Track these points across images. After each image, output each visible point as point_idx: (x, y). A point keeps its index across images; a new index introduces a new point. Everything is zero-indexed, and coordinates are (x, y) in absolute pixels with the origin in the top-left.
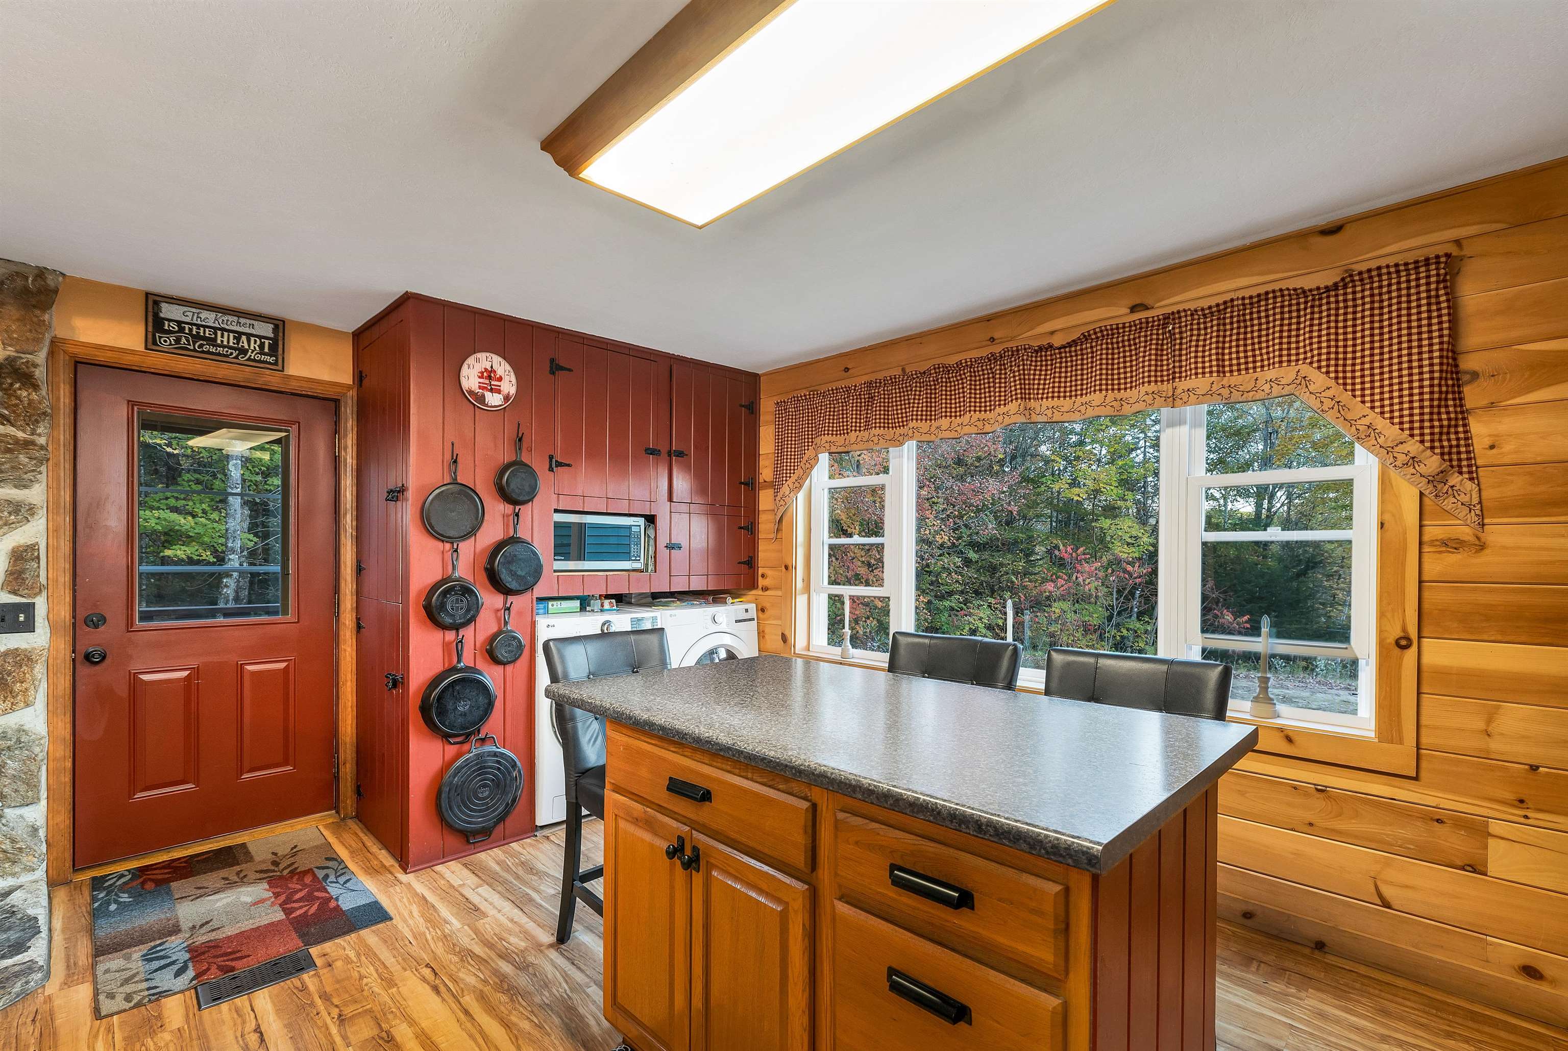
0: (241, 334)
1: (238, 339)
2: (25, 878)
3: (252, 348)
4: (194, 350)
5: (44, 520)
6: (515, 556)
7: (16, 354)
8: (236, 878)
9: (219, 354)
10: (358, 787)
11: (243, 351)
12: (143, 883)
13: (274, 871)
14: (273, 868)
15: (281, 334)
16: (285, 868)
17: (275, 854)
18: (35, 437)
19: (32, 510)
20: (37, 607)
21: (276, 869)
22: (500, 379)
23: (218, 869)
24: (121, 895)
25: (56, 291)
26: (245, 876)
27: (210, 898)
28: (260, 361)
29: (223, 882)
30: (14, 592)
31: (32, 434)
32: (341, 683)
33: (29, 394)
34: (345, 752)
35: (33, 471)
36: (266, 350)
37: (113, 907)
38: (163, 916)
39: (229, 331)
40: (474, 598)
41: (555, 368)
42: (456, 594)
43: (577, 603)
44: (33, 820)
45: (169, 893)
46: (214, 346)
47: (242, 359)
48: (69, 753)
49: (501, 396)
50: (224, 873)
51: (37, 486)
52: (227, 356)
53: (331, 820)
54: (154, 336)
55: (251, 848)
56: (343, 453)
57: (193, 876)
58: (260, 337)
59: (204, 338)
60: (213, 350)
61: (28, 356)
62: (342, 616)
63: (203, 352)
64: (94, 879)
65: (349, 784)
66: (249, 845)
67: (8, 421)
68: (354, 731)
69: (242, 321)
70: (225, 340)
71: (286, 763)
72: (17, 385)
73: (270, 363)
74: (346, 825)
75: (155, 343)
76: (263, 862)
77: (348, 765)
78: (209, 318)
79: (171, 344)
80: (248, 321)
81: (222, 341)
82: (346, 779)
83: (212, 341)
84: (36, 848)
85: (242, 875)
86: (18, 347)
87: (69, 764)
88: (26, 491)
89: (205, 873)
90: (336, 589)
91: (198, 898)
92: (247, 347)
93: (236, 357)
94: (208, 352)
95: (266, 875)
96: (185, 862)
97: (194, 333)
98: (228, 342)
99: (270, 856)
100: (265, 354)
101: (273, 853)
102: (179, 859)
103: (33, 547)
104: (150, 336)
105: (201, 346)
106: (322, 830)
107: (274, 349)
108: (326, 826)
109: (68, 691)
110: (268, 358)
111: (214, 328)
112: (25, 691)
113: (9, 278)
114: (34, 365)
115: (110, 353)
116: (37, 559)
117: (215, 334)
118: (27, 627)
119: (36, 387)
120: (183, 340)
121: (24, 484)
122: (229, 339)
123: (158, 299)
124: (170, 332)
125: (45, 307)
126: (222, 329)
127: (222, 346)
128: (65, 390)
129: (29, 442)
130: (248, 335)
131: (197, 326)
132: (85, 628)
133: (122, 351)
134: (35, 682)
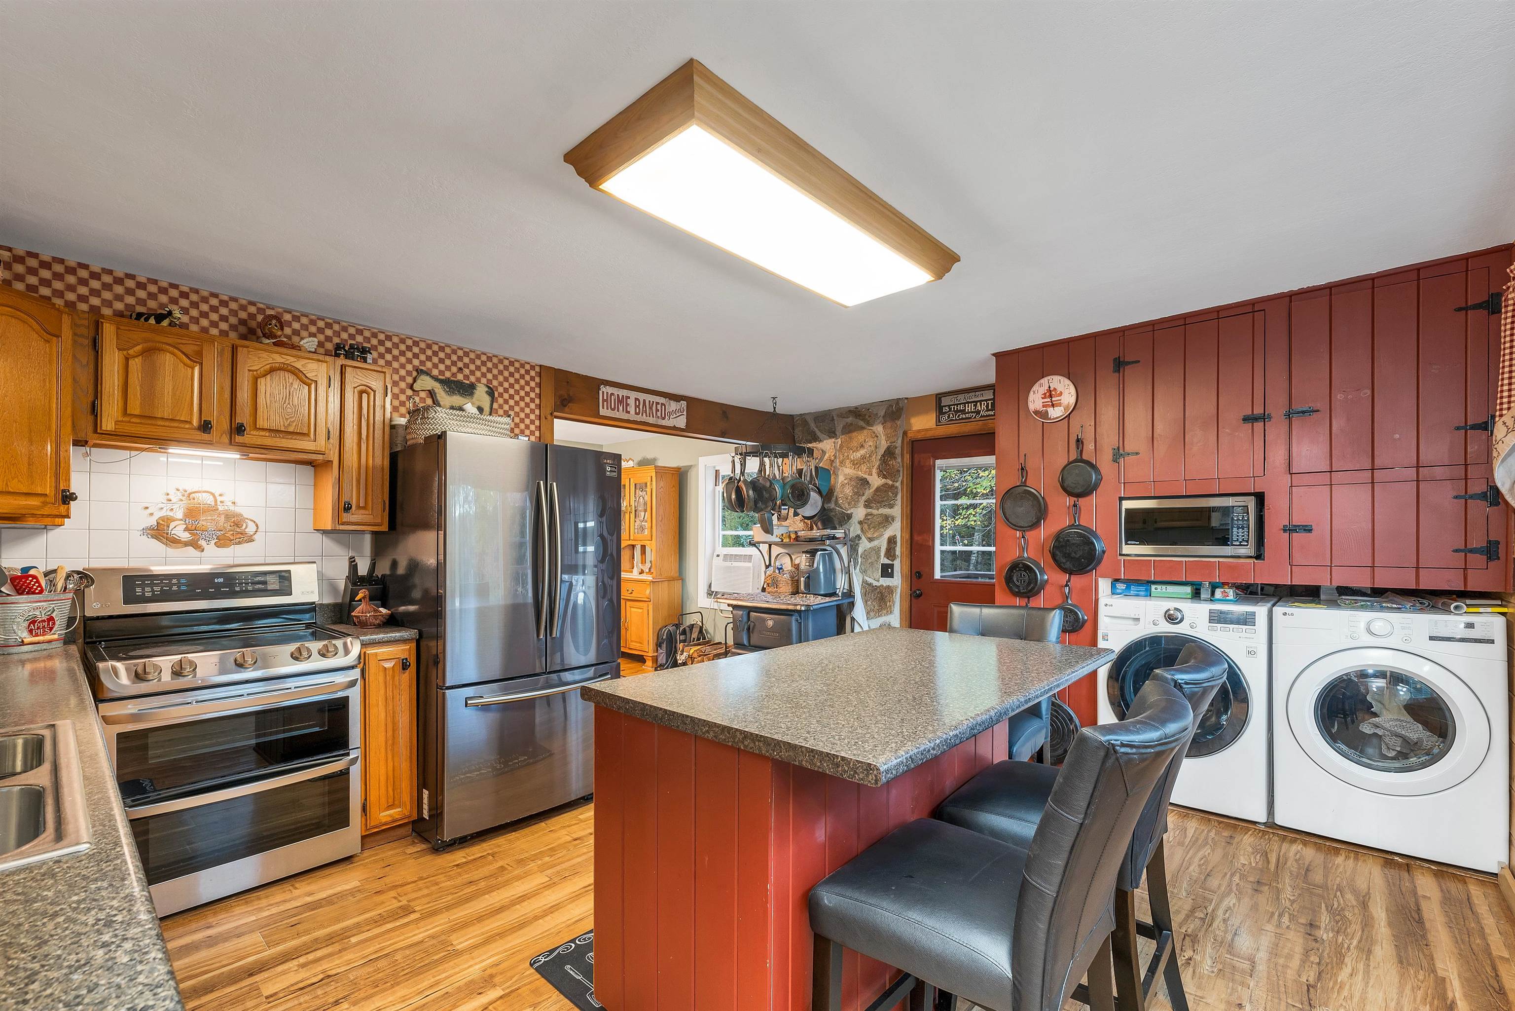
0: (976, 402)
1: (975, 406)
3: (983, 409)
4: (956, 420)
5: (899, 524)
6: (1068, 541)
7: (890, 444)
9: (967, 418)
11: (978, 412)
15: (995, 396)
18: (897, 483)
19: (894, 518)
20: (895, 566)
22: (1061, 394)
25: (902, 409)
28: (987, 416)
30: (888, 559)
31: (894, 481)
33: (894, 462)
35: (895, 499)
36: (990, 407)
39: (971, 402)
40: (1033, 574)
41: (1119, 365)
42: (1020, 570)
43: (1188, 590)
46: (965, 414)
47: (978, 418)
49: (1062, 408)
51: (897, 507)
52: (971, 418)
54: (939, 417)
58: (986, 400)
59: (960, 411)
60: (964, 416)
61: (894, 444)
63: (960, 419)
67: (887, 477)
69: (977, 394)
72: (890, 459)
73: (992, 415)
75: (940, 422)
78: (962, 398)
79: (946, 420)
80: (980, 393)
81: (968, 410)
83: (964, 411)
86: (890, 439)
88: (893, 510)
92: (980, 409)
93: (975, 417)
94: (962, 419)
97: (955, 409)
100: (989, 410)
103: (895, 537)
104: (937, 417)
105: (959, 416)
107: (993, 405)
109: (908, 609)
110: (991, 413)
111: (965, 403)
112: (890, 606)
113: (888, 409)
114: (896, 448)
115: (923, 433)
116: (895, 543)
117: (965, 406)
118: (891, 575)
119: (895, 458)
120: (951, 416)
121: (891, 506)
122: (970, 408)
123: (940, 396)
124: (946, 413)
125: (898, 418)
126: (968, 403)
127: (968, 413)
128: (907, 457)
129: (893, 486)
130: (980, 401)
131: (957, 405)
132: (914, 577)
133: (927, 430)
134: (894, 603)
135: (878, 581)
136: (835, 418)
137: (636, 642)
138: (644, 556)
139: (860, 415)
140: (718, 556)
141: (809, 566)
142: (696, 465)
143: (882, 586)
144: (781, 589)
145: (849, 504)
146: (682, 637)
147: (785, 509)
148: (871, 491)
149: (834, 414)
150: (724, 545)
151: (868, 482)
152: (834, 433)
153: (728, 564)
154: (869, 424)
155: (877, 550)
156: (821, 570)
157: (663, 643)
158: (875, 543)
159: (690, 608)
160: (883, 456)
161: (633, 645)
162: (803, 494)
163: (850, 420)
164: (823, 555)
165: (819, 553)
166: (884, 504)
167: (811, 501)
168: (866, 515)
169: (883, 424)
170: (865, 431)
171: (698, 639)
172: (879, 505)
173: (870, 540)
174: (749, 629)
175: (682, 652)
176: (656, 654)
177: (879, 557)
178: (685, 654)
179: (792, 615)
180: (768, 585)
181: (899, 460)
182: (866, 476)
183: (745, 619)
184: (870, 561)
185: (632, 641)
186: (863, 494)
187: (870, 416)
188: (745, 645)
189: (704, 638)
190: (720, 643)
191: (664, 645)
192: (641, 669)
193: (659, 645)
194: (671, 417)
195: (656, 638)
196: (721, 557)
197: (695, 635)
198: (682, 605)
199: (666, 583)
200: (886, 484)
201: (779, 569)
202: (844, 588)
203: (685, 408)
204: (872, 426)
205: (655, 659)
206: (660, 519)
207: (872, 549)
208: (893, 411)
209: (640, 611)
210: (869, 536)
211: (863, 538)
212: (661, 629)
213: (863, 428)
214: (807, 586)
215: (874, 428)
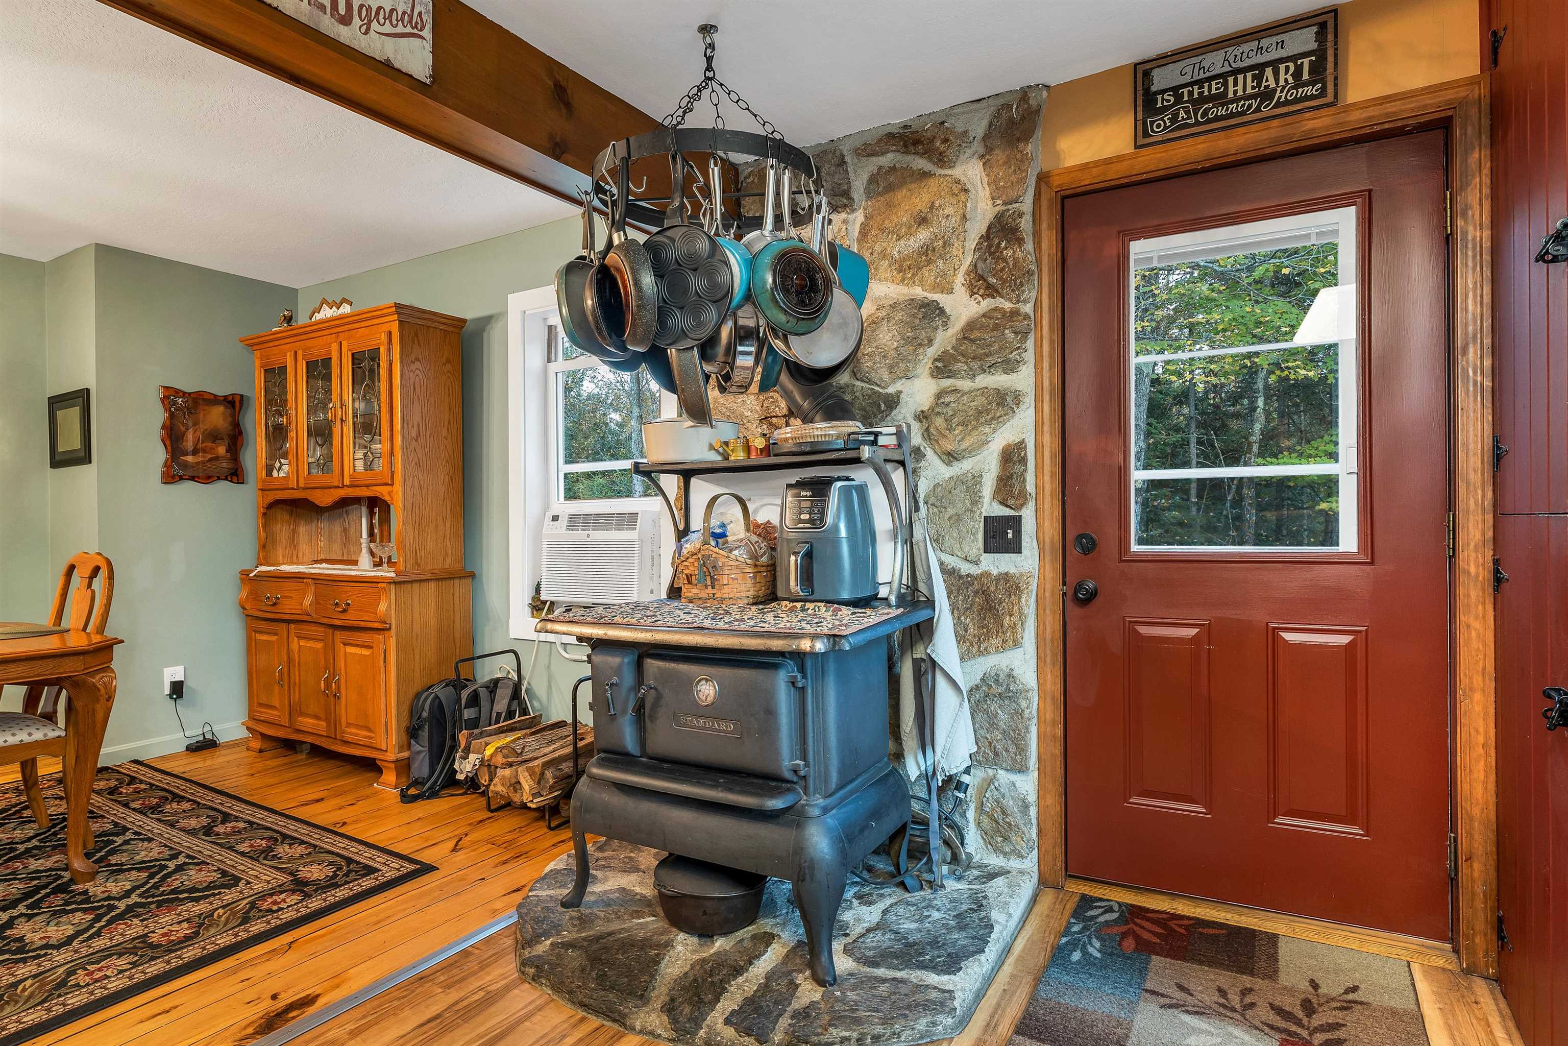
0: (1261, 67)
1: (1258, 78)
2: (1014, 864)
3: (1282, 83)
4: (1197, 123)
5: (1031, 411)
7: (1004, 208)
8: (1235, 1000)
9: (1232, 115)
10: (1500, 920)
11: (1267, 95)
12: (1124, 935)
13: (1299, 1023)
14: (1300, 1014)
15: (1331, 37)
16: (1321, 1029)
17: (1315, 985)
18: (1020, 305)
19: (1018, 397)
20: (1024, 521)
21: (1305, 1021)
23: (1221, 965)
24: (1094, 940)
25: (1038, 111)
26: (1252, 1005)
27: (1186, 1018)
28: (1297, 101)
29: (1217, 997)
30: (1004, 503)
31: (1018, 302)
32: (1460, 693)
33: (1014, 253)
34: (1470, 835)
35: (1019, 348)
36: (1306, 76)
37: (1076, 956)
38: (1115, 1013)
39: (1243, 70)
44: (1025, 793)
45: (1143, 972)
46: (1223, 105)
47: (1265, 111)
48: (1059, 718)
50: (1225, 978)
51: (1024, 367)
52: (1243, 114)
53: (1440, 963)
54: (1145, 123)
55: (1284, 950)
56: (1460, 223)
57: (1184, 959)
58: (1293, 58)
59: (1211, 98)
60: (1222, 112)
61: (1015, 205)
62: (1462, 556)
63: (1209, 121)
64: (1084, 897)
65: (1479, 905)
66: (1281, 943)
67: (997, 292)
68: (1492, 799)
69: (1265, 43)
70: (1240, 88)
71: (1351, 822)
72: (1003, 244)
73: (1313, 97)
74: (1470, 988)
75: (1146, 134)
76: (1290, 991)
77: (1476, 865)
78: (1215, 62)
79: (1166, 128)
80: (1274, 39)
81: (1235, 92)
82: (1473, 894)
83: (1220, 99)
84: (1024, 829)
85: (1248, 1000)
86: (1004, 197)
87: (1059, 732)
88: (1013, 376)
89: (1201, 963)
90: (1450, 503)
91: (1171, 1006)
92: (1272, 84)
93: (1258, 110)
94: (1217, 119)
95: (1282, 1024)
96: (1187, 928)
97: (1196, 96)
98: (1245, 90)
99: (1305, 985)
100: (1305, 85)
101: (1312, 982)
102: (1182, 917)
103: (1021, 446)
104: (1140, 123)
105: (1205, 113)
106: (1418, 976)
107: (1318, 70)
108: (1429, 971)
109: (1059, 635)
110: (1309, 90)
111: (1223, 76)
112: (1013, 627)
113: (997, 115)
114: (1021, 215)
115: (1095, 171)
116: (1023, 461)
117: (1225, 84)
118: (1015, 547)
119: (1020, 241)
120: (1182, 114)
121: (1010, 367)
122: (1245, 85)
123: (1148, 66)
124: (1164, 109)
125: (1027, 136)
126: (1235, 72)
127: (1236, 100)
128: (1049, 239)
129: (1015, 313)
130: (1274, 64)
131: (1200, 83)
132: (1075, 552)
133: (1108, 162)
134: (1022, 617)
135: (976, 563)
136: (848, 159)
137: (357, 726)
138: (385, 527)
139: (916, 142)
140: (555, 518)
141: (811, 521)
142: (502, 315)
143: (987, 574)
144: (726, 589)
145: (891, 368)
146: (468, 714)
147: (748, 353)
148: (951, 332)
149: (845, 149)
150: (571, 494)
151: (942, 312)
152: (846, 194)
153: (580, 535)
154: (942, 160)
155: (972, 483)
156: (843, 533)
157: (420, 727)
158: (965, 466)
159: (489, 642)
160: (987, 237)
161: (352, 734)
162: (814, 288)
163: (887, 160)
164: (846, 491)
165: (839, 484)
166: (991, 360)
167: (833, 318)
168: (939, 396)
169: (982, 157)
170: (933, 183)
171: (510, 715)
172: (976, 365)
173: (950, 457)
174: (640, 708)
175: (467, 750)
176: (405, 754)
177: (976, 501)
178: (473, 757)
179: (775, 667)
180: (689, 578)
181: (1029, 246)
182: (937, 297)
183: (628, 678)
184: (951, 511)
185: (349, 725)
186: (930, 342)
187: (946, 140)
188: (627, 754)
189: (524, 712)
190: (561, 724)
191: (425, 734)
192: (368, 791)
193: (412, 733)
194: (374, 25)
195: (405, 714)
196: (563, 522)
197: (501, 706)
198: (472, 639)
199: (432, 585)
200: (996, 309)
201: (717, 536)
202: (900, 583)
203: (428, 18)
204: (951, 165)
205: (403, 767)
206: (414, 434)
207: (959, 480)
208: (1011, 122)
209: (366, 652)
210: (949, 447)
211: (929, 453)
212: (418, 695)
213: (925, 175)
214: (807, 576)
215: (957, 172)
